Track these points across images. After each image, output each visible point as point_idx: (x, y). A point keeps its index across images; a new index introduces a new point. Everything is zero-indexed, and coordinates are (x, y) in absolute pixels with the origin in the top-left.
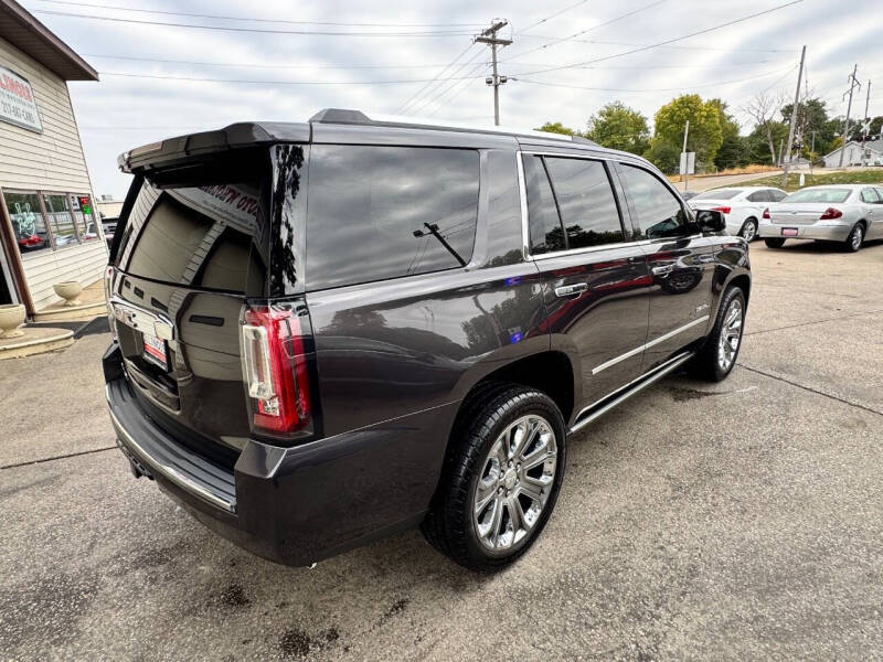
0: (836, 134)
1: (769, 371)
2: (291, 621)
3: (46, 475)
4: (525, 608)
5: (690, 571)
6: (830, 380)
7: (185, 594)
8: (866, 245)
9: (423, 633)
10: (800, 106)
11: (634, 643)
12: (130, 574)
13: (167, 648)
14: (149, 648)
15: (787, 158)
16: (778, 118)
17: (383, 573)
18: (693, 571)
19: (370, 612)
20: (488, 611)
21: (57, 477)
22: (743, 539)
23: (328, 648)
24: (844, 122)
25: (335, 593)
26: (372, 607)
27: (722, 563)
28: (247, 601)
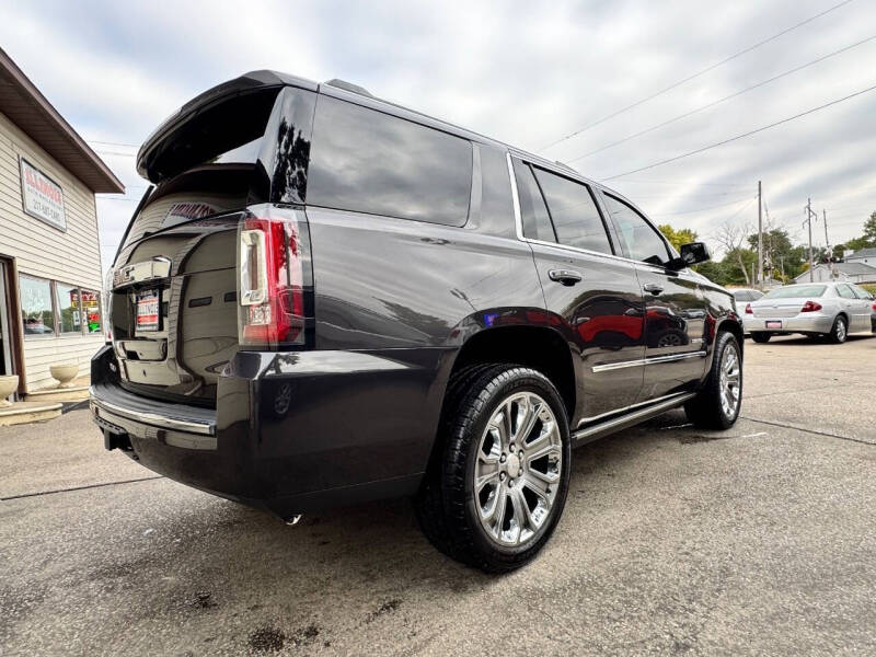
0: (802, 260)
1: (775, 422)
2: (263, 621)
3: (9, 509)
4: (536, 605)
5: (722, 571)
6: (841, 427)
7: (144, 600)
8: (850, 339)
9: (417, 629)
10: (765, 235)
11: (667, 633)
12: (83, 585)
13: (114, 647)
14: (93, 647)
15: (760, 277)
16: (746, 246)
17: (373, 579)
18: (725, 572)
19: (356, 612)
20: (493, 608)
21: (20, 510)
22: (776, 545)
23: (306, 644)
24: (808, 250)
25: (317, 596)
26: (358, 607)
27: (757, 565)
28: (215, 605)
